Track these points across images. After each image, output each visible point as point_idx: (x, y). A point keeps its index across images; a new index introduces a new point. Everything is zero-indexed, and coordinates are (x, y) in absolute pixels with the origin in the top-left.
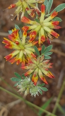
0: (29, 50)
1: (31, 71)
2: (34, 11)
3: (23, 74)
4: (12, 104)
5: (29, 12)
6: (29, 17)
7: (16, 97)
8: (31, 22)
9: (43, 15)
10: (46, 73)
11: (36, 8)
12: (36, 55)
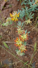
0: (21, 43)
1: (21, 48)
2: (22, 33)
3: (18, 49)
4: (18, 62)
5: (21, 33)
6: (21, 35)
7: (20, 60)
8: (21, 36)
9: (24, 34)
10: (25, 49)
11: (23, 33)
12: (22, 44)
